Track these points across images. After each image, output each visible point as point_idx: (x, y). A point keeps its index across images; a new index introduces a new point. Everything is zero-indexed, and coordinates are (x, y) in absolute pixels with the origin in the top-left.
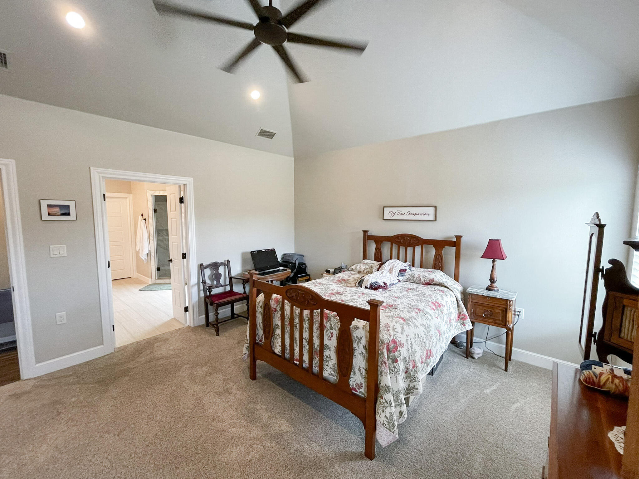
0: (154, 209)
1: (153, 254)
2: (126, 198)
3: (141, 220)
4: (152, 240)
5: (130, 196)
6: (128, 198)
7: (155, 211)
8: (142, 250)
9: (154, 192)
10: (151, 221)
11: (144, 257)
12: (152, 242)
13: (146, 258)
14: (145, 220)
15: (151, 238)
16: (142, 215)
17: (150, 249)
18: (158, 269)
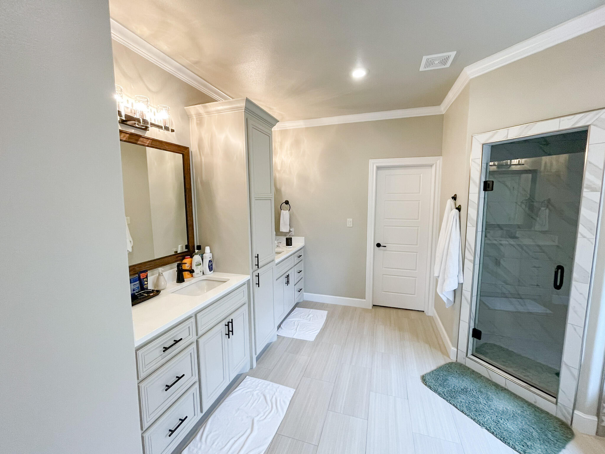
0: (485, 183)
1: (467, 293)
2: (431, 166)
3: (452, 210)
4: (470, 260)
5: (439, 161)
6: (434, 165)
7: (487, 186)
8: (444, 281)
9: (491, 133)
10: (473, 213)
11: (446, 294)
12: (469, 265)
13: (452, 299)
14: (459, 209)
15: (469, 256)
16: (454, 198)
17: (461, 281)
18: (476, 334)
